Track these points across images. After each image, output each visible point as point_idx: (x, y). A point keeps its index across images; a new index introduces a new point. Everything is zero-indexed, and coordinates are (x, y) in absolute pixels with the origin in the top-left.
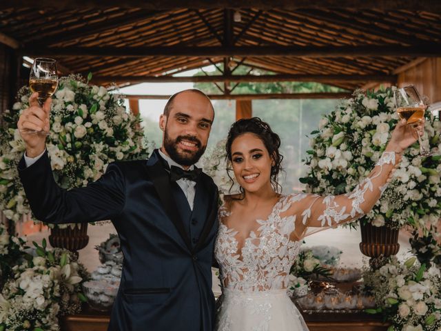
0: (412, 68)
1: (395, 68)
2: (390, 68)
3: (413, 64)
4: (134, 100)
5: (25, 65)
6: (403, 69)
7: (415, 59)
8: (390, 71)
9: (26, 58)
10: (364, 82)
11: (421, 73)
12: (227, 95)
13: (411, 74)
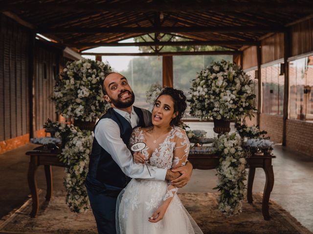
0: (268, 38)
1: (260, 37)
2: (257, 37)
3: (268, 35)
4: (99, 56)
5: (37, 38)
6: (263, 38)
8: (256, 38)
9: (38, 34)
10: (240, 46)
11: (273, 40)
12: (157, 53)
13: (268, 41)
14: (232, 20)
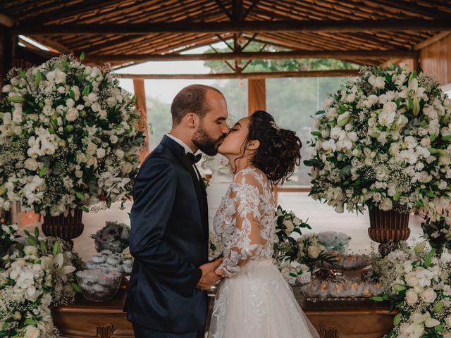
0: (435, 43)
1: (418, 42)
2: (411, 43)
3: (436, 39)
4: (139, 80)
5: (20, 44)
6: (425, 44)
7: (438, 33)
8: (412, 45)
9: (22, 37)
10: (385, 59)
11: (445, 48)
12: (238, 73)
13: (434, 49)
14: (370, 11)
